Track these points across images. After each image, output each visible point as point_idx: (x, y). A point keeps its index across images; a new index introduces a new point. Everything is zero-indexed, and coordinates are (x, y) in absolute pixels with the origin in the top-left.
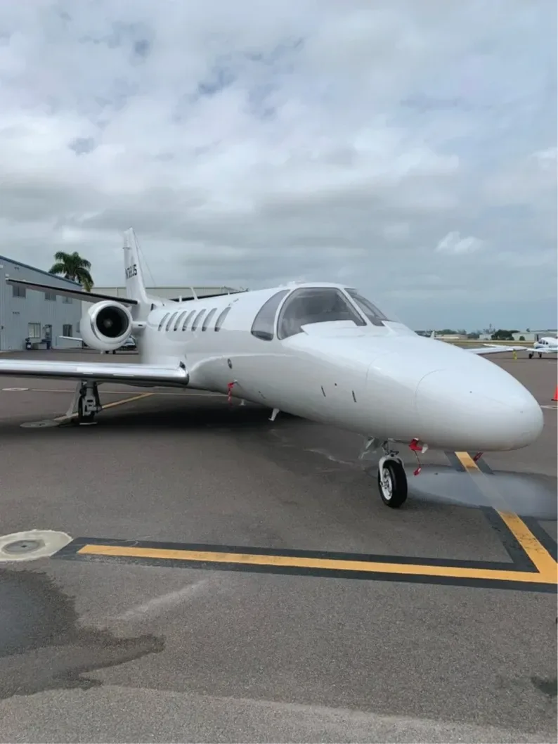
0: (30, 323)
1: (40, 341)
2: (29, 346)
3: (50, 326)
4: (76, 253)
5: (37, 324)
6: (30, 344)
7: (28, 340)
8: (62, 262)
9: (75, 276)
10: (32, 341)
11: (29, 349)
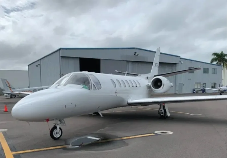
0: (195, 83)
1: (200, 90)
2: (194, 92)
3: (205, 84)
4: (222, 52)
5: (199, 83)
6: (195, 91)
7: (194, 89)
8: (215, 57)
9: (221, 62)
10: (196, 90)
11: (194, 93)
